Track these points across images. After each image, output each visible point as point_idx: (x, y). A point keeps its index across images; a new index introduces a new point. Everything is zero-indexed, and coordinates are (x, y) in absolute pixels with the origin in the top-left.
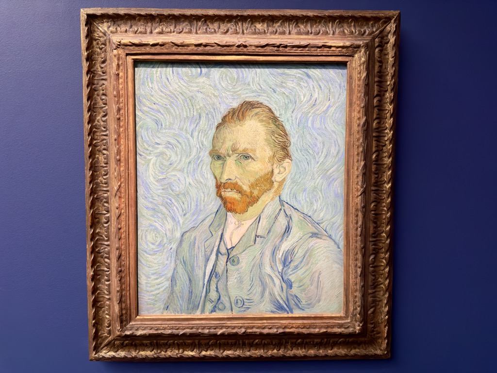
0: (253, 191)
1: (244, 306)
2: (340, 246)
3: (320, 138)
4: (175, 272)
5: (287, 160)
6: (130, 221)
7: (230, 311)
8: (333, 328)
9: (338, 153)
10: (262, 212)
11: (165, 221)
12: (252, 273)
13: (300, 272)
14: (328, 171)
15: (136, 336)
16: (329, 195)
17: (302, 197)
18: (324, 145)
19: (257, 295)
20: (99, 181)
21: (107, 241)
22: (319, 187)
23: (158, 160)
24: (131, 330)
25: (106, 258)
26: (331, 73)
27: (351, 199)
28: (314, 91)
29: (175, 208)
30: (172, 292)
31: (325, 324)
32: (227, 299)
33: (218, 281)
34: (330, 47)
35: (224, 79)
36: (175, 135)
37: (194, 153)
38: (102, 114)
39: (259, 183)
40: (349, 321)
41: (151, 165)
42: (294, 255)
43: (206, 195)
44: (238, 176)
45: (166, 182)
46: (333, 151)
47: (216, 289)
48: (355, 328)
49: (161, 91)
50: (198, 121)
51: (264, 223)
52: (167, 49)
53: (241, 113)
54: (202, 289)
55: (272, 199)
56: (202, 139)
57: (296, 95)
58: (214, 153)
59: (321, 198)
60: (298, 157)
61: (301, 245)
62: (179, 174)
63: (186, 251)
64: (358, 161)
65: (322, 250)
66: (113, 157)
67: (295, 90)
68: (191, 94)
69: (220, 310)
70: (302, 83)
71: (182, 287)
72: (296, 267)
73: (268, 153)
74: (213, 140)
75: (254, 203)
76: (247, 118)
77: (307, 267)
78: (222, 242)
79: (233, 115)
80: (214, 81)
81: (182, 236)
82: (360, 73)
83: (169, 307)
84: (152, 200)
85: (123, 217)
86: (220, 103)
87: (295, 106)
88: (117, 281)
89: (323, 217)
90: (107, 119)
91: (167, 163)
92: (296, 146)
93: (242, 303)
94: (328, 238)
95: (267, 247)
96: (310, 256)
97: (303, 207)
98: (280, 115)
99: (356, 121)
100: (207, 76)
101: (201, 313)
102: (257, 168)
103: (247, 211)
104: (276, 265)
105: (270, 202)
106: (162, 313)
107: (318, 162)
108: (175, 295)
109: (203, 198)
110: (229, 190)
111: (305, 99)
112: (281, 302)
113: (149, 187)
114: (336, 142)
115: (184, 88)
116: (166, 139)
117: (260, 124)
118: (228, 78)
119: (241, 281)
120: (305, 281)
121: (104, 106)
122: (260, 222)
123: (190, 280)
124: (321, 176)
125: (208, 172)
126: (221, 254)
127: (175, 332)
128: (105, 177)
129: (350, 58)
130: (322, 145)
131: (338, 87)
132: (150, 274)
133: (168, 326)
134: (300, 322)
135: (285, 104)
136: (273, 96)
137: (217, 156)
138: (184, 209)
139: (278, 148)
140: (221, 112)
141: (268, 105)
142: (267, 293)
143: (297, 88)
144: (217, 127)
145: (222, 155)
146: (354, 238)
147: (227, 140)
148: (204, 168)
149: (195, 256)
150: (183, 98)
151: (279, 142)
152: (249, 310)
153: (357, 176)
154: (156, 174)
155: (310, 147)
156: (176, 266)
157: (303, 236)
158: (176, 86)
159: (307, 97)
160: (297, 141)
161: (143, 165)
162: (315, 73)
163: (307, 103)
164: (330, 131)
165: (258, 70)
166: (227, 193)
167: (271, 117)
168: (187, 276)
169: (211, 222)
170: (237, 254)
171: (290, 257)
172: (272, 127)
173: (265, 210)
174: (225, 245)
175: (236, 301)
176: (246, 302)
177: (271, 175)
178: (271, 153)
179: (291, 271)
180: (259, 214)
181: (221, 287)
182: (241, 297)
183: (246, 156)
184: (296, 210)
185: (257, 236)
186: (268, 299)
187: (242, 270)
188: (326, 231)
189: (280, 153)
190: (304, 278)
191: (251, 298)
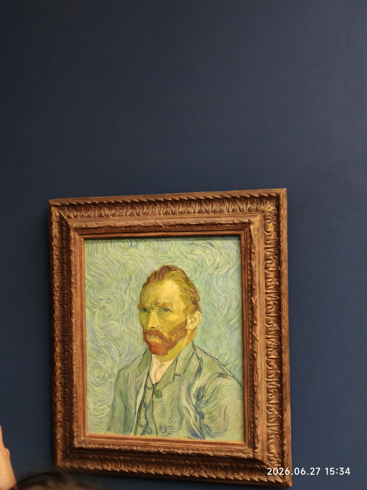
0: (171, 337)
1: (166, 432)
3: (223, 294)
4: (115, 401)
5: (198, 312)
7: (156, 435)
8: (234, 452)
9: (238, 306)
10: (179, 355)
11: (106, 360)
12: (172, 405)
13: (210, 406)
14: (230, 321)
16: (231, 342)
17: (210, 343)
19: (177, 423)
21: (66, 374)
22: (224, 335)
23: (101, 312)
26: (230, 243)
28: (217, 256)
29: (113, 350)
30: (112, 417)
32: (153, 425)
33: (146, 410)
35: (148, 249)
36: (112, 293)
37: (126, 307)
38: (63, 277)
39: (176, 331)
40: (247, 448)
41: (96, 316)
42: (205, 391)
43: (136, 340)
44: (160, 325)
45: (106, 329)
46: (234, 305)
47: (145, 416)
49: (104, 260)
50: (129, 282)
51: (180, 363)
52: (106, 230)
53: (161, 275)
54: (133, 416)
55: (187, 344)
56: (133, 296)
57: (202, 260)
58: (141, 306)
59: (226, 344)
60: (206, 310)
61: (211, 383)
62: (115, 323)
63: (122, 385)
67: (202, 256)
68: (124, 261)
69: (148, 433)
70: (207, 251)
71: (119, 414)
72: (207, 402)
73: (182, 306)
74: (140, 296)
75: (173, 347)
76: (166, 278)
77: (216, 402)
78: (149, 379)
79: (155, 277)
80: (141, 251)
81: (119, 372)
83: (111, 429)
84: (97, 343)
86: (145, 268)
87: (203, 269)
89: (228, 360)
90: (65, 282)
91: (107, 315)
92: (205, 300)
93: (165, 429)
94: (232, 378)
95: (183, 384)
96: (218, 392)
97: (211, 351)
98: (191, 276)
100: (136, 247)
101: (134, 435)
102: (174, 318)
103: (167, 354)
104: (191, 399)
105: (184, 347)
106: (106, 433)
107: (222, 315)
108: (114, 420)
109: (133, 343)
110: (153, 336)
111: (210, 263)
112: (196, 430)
113: (95, 333)
115: (119, 257)
116: (106, 296)
117: (175, 283)
118: (151, 248)
119: (163, 411)
120: (214, 413)
121: (64, 271)
122: (178, 362)
123: (125, 408)
124: (225, 325)
125: (137, 322)
126: (148, 388)
128: (64, 325)
129: (242, 232)
130: (225, 300)
131: (236, 253)
132: (97, 401)
133: (109, 443)
134: (209, 446)
135: (195, 267)
136: (185, 261)
137: (144, 309)
138: (120, 351)
139: (190, 302)
140: (146, 275)
142: (184, 422)
143: (204, 254)
144: (144, 286)
145: (147, 308)
147: (150, 296)
148: (134, 318)
149: (129, 389)
150: (119, 264)
151: (191, 298)
152: (171, 435)
154: (100, 323)
155: (215, 301)
156: (115, 396)
157: (212, 376)
158: (114, 256)
159: (212, 261)
160: (205, 297)
161: (91, 316)
162: (217, 242)
163: (212, 266)
164: (231, 289)
165: (173, 242)
166: (152, 338)
167: (184, 278)
168: (123, 405)
169: (140, 362)
170: (160, 389)
171: (202, 393)
172: (185, 285)
173: (181, 354)
174: (151, 381)
175: (160, 427)
176: (168, 429)
177: (185, 325)
178: (184, 306)
179: (204, 404)
180: (177, 356)
181: (148, 415)
182: (164, 424)
183: (165, 309)
184: (206, 354)
185: (175, 375)
186: (185, 427)
187: (164, 402)
188: (230, 372)
189: (192, 307)
190: (214, 411)
191: (172, 426)
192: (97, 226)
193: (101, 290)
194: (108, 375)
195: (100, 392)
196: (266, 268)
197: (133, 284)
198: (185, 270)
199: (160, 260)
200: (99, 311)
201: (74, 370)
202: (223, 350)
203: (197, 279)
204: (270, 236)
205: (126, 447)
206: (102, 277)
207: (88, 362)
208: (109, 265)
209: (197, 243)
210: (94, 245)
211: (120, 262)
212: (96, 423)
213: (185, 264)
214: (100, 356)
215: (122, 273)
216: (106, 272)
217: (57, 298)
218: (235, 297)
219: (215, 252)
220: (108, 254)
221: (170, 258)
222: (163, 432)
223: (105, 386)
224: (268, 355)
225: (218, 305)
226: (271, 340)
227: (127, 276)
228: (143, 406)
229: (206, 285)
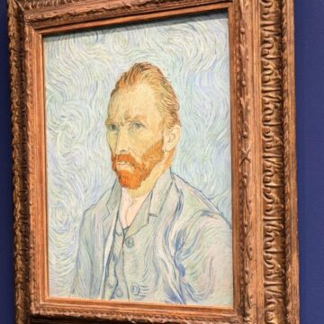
0: (145, 163)
1: (140, 294)
3: (208, 98)
4: (79, 253)
5: (177, 126)
10: (154, 186)
11: (70, 199)
12: (146, 257)
13: (192, 257)
14: (217, 136)
19: (152, 282)
23: (64, 134)
28: (200, 44)
29: (78, 184)
30: (77, 275)
32: (124, 285)
33: (116, 265)
35: (117, 42)
36: (77, 106)
39: (150, 154)
41: (58, 140)
42: (186, 236)
43: (103, 169)
44: (131, 147)
45: (70, 156)
46: (222, 112)
47: (114, 273)
50: (95, 90)
51: (156, 198)
53: (132, 77)
54: (101, 273)
56: (99, 109)
57: (182, 52)
58: (109, 122)
59: (212, 168)
60: (187, 122)
62: (80, 148)
63: (87, 230)
67: (181, 46)
68: (89, 62)
69: (118, 296)
70: (188, 38)
71: (85, 270)
72: (188, 251)
73: (159, 119)
74: (108, 109)
75: (147, 176)
76: (138, 81)
78: (118, 221)
79: (125, 81)
80: (109, 46)
81: (84, 214)
83: (75, 290)
84: (59, 176)
86: (113, 69)
87: (182, 64)
89: (214, 191)
91: (70, 136)
92: (185, 109)
93: (138, 290)
95: (159, 227)
96: (201, 238)
97: (193, 179)
98: (169, 75)
100: (103, 41)
101: (101, 298)
102: (148, 136)
103: (140, 186)
104: (169, 248)
105: (161, 175)
106: (70, 296)
107: (207, 127)
108: (79, 278)
109: (100, 173)
110: (123, 162)
111: (192, 55)
112: (175, 291)
113: (57, 163)
115: (84, 56)
116: (69, 111)
117: (150, 87)
118: (120, 41)
119: (136, 265)
120: (197, 267)
122: (153, 198)
123: (91, 262)
124: (211, 142)
125: (105, 144)
126: (117, 234)
130: (210, 106)
132: (59, 254)
136: (161, 54)
137: (112, 126)
138: (85, 185)
139: (167, 113)
140: (114, 78)
144: (112, 94)
145: (116, 125)
147: (120, 107)
148: (101, 139)
149: (95, 236)
150: (83, 67)
151: (168, 106)
152: (145, 298)
154: (62, 149)
155: (198, 109)
156: (80, 246)
157: (194, 214)
158: (77, 56)
159: (194, 52)
161: (52, 139)
162: (201, 24)
166: (122, 166)
167: (160, 78)
168: (88, 258)
170: (132, 235)
171: (182, 239)
172: (161, 89)
173: (157, 185)
175: (132, 288)
176: (142, 290)
177: (161, 144)
178: (161, 119)
179: (184, 255)
180: (151, 189)
181: (118, 272)
182: (137, 284)
183: (137, 124)
184: (187, 184)
185: (150, 215)
186: (162, 287)
188: (217, 208)
189: (170, 119)
190: (197, 264)
191: (146, 286)
192: (55, 15)
193: (63, 104)
194: (72, 217)
195: (63, 241)
196: (264, 55)
197: (100, 93)
198: (161, 67)
199: (130, 57)
200: (61, 132)
201: (31, 211)
202: (208, 178)
203: (176, 79)
204: (269, 7)
205: (90, 314)
206: (64, 86)
207: (49, 202)
208: (72, 69)
210: (55, 42)
211: (84, 64)
212: (59, 282)
213: (162, 59)
214: (62, 193)
215: (87, 79)
216: (69, 79)
217: (16, 119)
218: (223, 101)
219: (198, 38)
220: (70, 53)
221: (142, 52)
222: (135, 295)
223: (68, 234)
224: (265, 182)
225: (202, 114)
226: (270, 159)
227: (93, 82)
229: (187, 86)
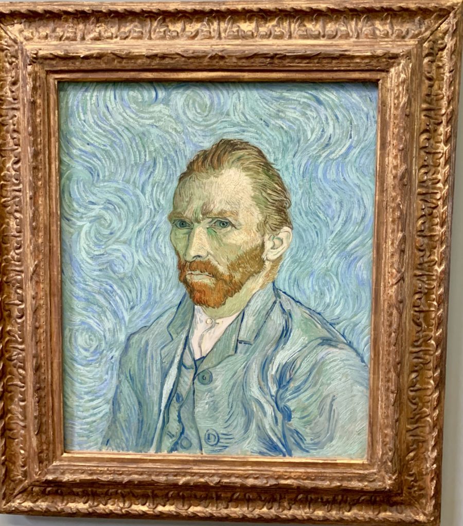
0: (233, 274)
1: (219, 444)
2: (366, 359)
3: (336, 195)
4: (119, 391)
5: (286, 228)
6: (53, 316)
7: (198, 451)
8: (351, 480)
9: (363, 218)
10: (247, 305)
12: (232, 396)
13: (304, 396)
14: (348, 245)
15: (61, 482)
16: (348, 282)
17: (308, 285)
18: (342, 206)
19: (239, 428)
20: (9, 256)
21: (21, 343)
22: (333, 269)
23: (93, 228)
24: (54, 473)
25: (20, 367)
26: (354, 97)
27: (382, 288)
28: (328, 123)
29: (117, 298)
30: (114, 420)
31: (340, 475)
32: (194, 432)
33: (181, 407)
34: (353, 57)
35: (191, 106)
36: (119, 190)
37: (146, 217)
38: (13, 159)
39: (243, 263)
40: (375, 471)
41: (83, 234)
42: (295, 370)
43: (163, 280)
44: (212, 252)
45: (104, 259)
46: (356, 215)
47: (177, 419)
48: (384, 482)
49: (98, 126)
50: (151, 170)
51: (249, 321)
52: (106, 63)
53: (216, 158)
54: (156, 418)
55: (262, 287)
56: (158, 197)
57: (299, 130)
58: (175, 217)
59: (337, 286)
63: (133, 361)
64: (393, 231)
65: (337, 365)
66: (28, 223)
68: (141, 129)
69: (184, 448)
70: (308, 112)
71: (128, 414)
72: (298, 389)
73: (257, 217)
74: (174, 198)
75: (235, 292)
76: (226, 164)
77: (315, 389)
78: (187, 350)
79: (203, 161)
80: (176, 110)
81: (128, 339)
82: (398, 98)
83: (110, 441)
84: (84, 286)
85: (42, 312)
86: (184, 143)
87: (299, 146)
88: (35, 403)
89: (340, 314)
90: (19, 167)
91: (106, 232)
92: (300, 207)
93: (217, 440)
94: (347, 347)
95: (254, 358)
96: (319, 373)
97: (308, 298)
98: (275, 160)
99: (391, 171)
100: (166, 102)
101: (156, 452)
102: (240, 239)
103: (224, 304)
104: (268, 385)
105: (258, 291)
106: (100, 450)
107: (332, 233)
108: (118, 425)
109: (158, 284)
110: (198, 272)
111: (314, 136)
112: (275, 439)
113: (81, 267)
114: (361, 201)
115: (132, 120)
116: (104, 196)
117: (244, 174)
119: (214, 407)
120: (310, 409)
121: (16, 147)
122: (245, 320)
123: (140, 403)
124: (337, 253)
125: (167, 246)
126: (185, 367)
127: (119, 478)
128: (17, 251)
129: (384, 74)
130: (338, 206)
131: (365, 119)
132: (83, 393)
133: (108, 470)
134: (302, 470)
135: (283, 143)
136: (264, 131)
137: (180, 222)
138: (131, 299)
141: (256, 145)
142: (253, 426)
143: (301, 119)
144: (181, 179)
145: (187, 220)
146: (386, 348)
147: (194, 197)
149: (147, 369)
150: (130, 135)
151: (274, 202)
152: (227, 449)
153: (392, 255)
154: (90, 248)
155: (319, 208)
156: (120, 382)
157: (309, 343)
158: (120, 118)
159: (317, 133)
160: (301, 199)
161: (72, 234)
162: (330, 96)
163: (317, 142)
164: (352, 185)
165: (242, 93)
166: (195, 277)
167: (263, 164)
168: (135, 398)
169: (170, 320)
170: (209, 368)
171: (288, 373)
173: (252, 303)
174: (192, 354)
175: (207, 436)
176: (222, 438)
177: (260, 251)
178: (261, 218)
179: (290, 395)
180: (242, 308)
181: (184, 415)
182: (215, 431)
183: (223, 222)
184: (298, 304)
185: (239, 342)
186: (255, 435)
187: (216, 392)
188: (343, 336)
189: (275, 218)
190: (310, 405)
191: (230, 433)
192: (87, 53)
193: (93, 184)
194: (106, 343)
195: (90, 375)
197: (159, 175)
198: (265, 148)
199: (214, 129)
200: (88, 224)
202: (331, 298)
203: (287, 167)
206: (95, 159)
208: (110, 136)
209: (291, 97)
211: (133, 131)
212: (81, 431)
213: (266, 138)
214: (89, 310)
215: (137, 153)
216: (103, 150)
218: (359, 201)
219: (325, 115)
220: (107, 114)
221: (234, 125)
222: (212, 446)
223: (100, 365)
224: (415, 306)
225: (327, 215)
227: (147, 159)
228: (175, 399)
229: (303, 177)
